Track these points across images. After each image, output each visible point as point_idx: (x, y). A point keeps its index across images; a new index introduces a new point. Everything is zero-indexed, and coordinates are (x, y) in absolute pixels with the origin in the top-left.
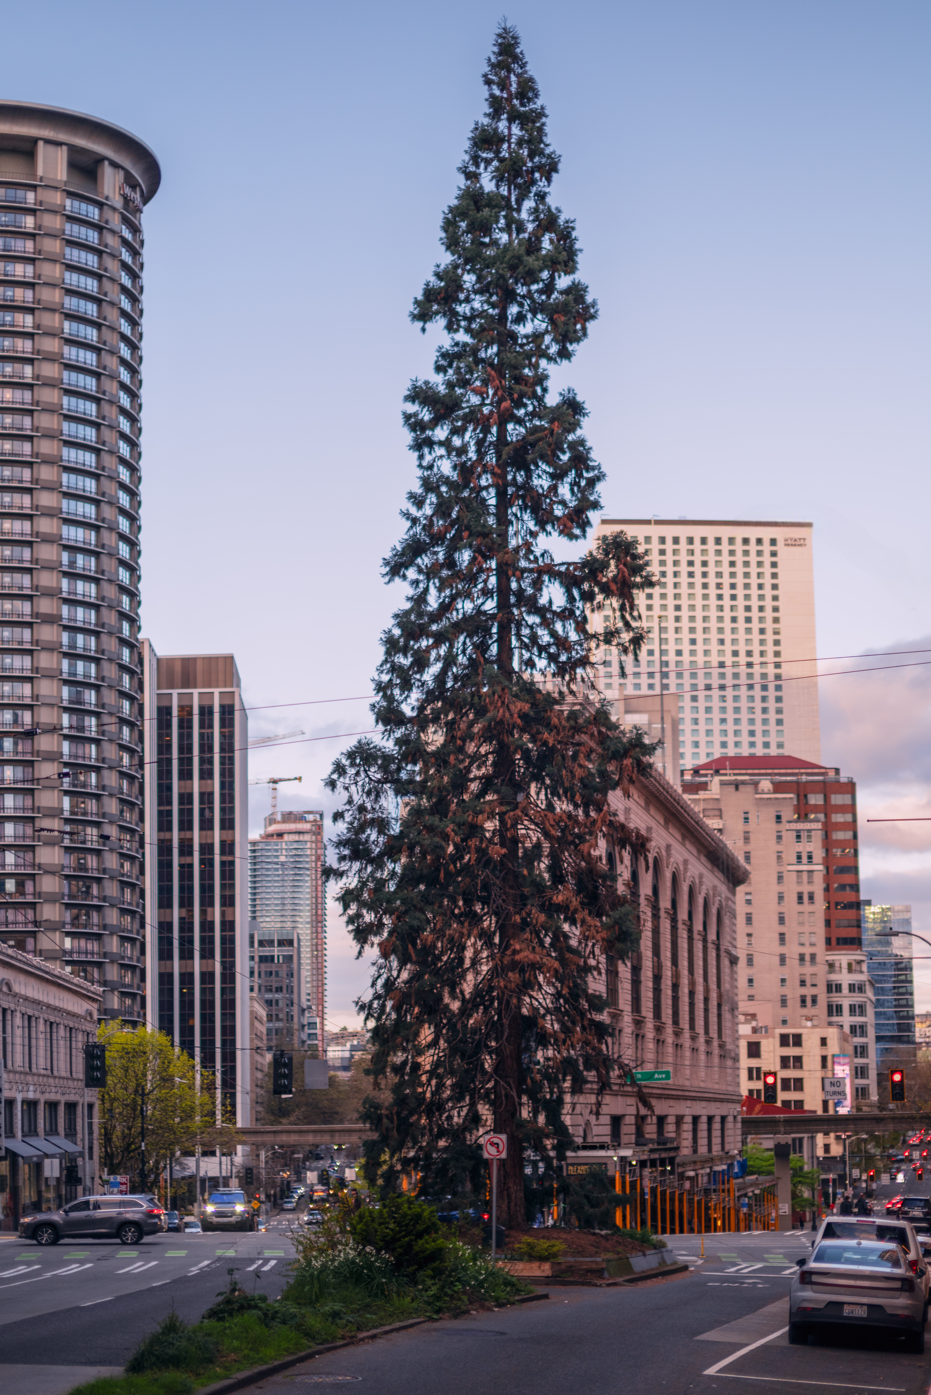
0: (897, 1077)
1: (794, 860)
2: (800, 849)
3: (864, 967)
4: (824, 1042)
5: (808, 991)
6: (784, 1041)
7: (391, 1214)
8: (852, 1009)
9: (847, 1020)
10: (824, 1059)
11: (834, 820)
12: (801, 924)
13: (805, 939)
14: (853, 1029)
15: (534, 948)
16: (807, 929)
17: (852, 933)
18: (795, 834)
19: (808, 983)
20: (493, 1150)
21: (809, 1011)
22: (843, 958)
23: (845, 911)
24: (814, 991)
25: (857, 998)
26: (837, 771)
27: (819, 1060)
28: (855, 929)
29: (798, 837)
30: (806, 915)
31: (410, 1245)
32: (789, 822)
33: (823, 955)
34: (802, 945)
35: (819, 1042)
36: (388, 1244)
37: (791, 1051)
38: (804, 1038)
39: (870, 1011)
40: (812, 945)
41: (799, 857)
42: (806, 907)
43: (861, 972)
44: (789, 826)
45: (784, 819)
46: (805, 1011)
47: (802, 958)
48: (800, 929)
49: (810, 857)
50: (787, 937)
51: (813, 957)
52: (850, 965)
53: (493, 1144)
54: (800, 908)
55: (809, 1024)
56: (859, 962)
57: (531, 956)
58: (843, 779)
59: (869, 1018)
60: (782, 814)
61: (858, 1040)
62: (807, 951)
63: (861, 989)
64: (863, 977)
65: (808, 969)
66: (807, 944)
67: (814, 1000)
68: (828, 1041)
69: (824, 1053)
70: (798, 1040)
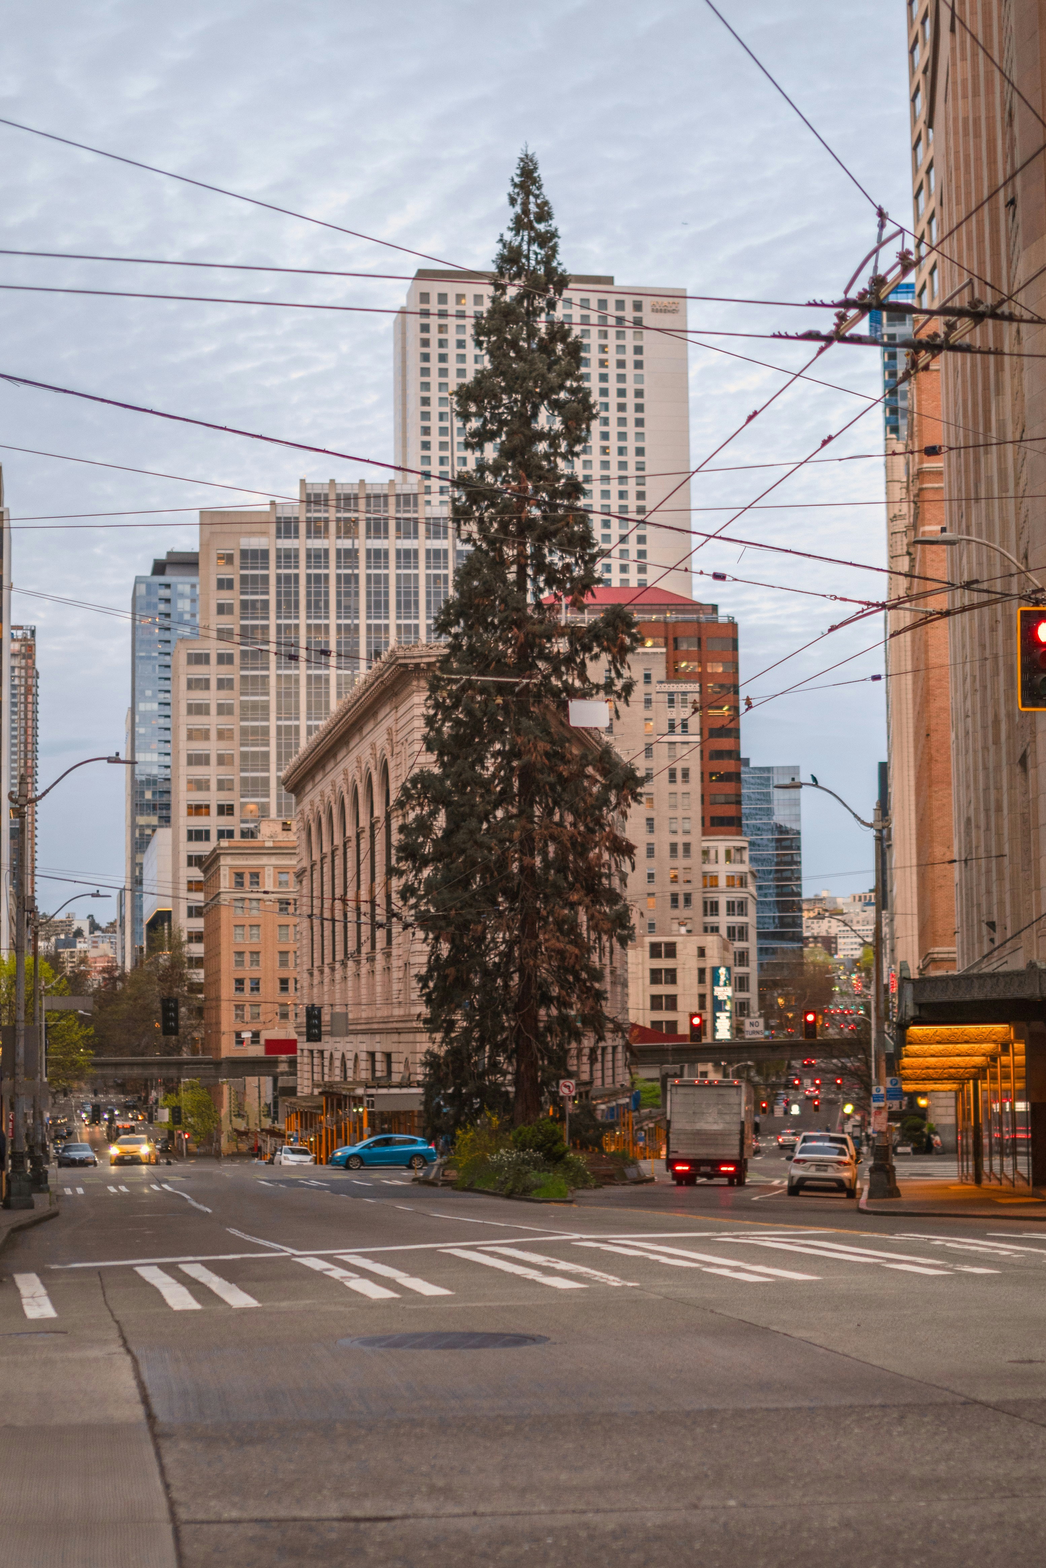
0: (810, 1018)
1: (666, 729)
2: (673, 716)
3: (746, 855)
4: (702, 952)
5: (680, 889)
6: (655, 951)
7: (539, 1131)
8: (730, 906)
9: (724, 920)
10: (702, 972)
11: (709, 670)
12: (674, 806)
13: (679, 826)
14: (731, 931)
15: (558, 938)
16: (679, 813)
17: (729, 811)
18: (667, 697)
19: (681, 879)
20: (566, 1090)
21: (682, 912)
22: (721, 844)
23: (721, 784)
24: (687, 888)
25: (737, 894)
26: (715, 608)
27: (695, 973)
28: (733, 806)
29: (671, 701)
30: (679, 796)
31: (550, 1149)
32: (661, 682)
33: (698, 842)
34: (675, 832)
35: (696, 952)
36: (539, 1148)
37: (663, 963)
38: (679, 947)
39: (751, 908)
40: (687, 832)
41: (672, 726)
42: (680, 786)
43: (742, 862)
44: (659, 688)
45: (654, 679)
46: (676, 913)
47: (674, 847)
48: (672, 814)
49: (685, 726)
50: (656, 822)
51: (687, 847)
52: (728, 853)
53: (566, 1086)
54: (673, 788)
55: (683, 930)
56: (740, 850)
57: (557, 944)
58: (722, 620)
59: (750, 919)
60: (652, 672)
61: (739, 945)
62: (680, 839)
63: (743, 883)
64: (745, 868)
65: (681, 862)
66: (680, 831)
67: (688, 899)
68: (707, 952)
69: (702, 965)
70: (671, 951)
